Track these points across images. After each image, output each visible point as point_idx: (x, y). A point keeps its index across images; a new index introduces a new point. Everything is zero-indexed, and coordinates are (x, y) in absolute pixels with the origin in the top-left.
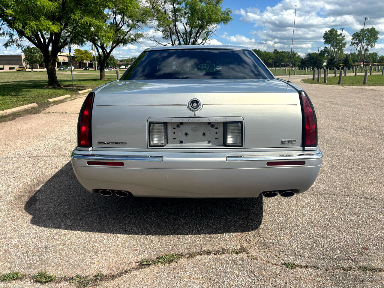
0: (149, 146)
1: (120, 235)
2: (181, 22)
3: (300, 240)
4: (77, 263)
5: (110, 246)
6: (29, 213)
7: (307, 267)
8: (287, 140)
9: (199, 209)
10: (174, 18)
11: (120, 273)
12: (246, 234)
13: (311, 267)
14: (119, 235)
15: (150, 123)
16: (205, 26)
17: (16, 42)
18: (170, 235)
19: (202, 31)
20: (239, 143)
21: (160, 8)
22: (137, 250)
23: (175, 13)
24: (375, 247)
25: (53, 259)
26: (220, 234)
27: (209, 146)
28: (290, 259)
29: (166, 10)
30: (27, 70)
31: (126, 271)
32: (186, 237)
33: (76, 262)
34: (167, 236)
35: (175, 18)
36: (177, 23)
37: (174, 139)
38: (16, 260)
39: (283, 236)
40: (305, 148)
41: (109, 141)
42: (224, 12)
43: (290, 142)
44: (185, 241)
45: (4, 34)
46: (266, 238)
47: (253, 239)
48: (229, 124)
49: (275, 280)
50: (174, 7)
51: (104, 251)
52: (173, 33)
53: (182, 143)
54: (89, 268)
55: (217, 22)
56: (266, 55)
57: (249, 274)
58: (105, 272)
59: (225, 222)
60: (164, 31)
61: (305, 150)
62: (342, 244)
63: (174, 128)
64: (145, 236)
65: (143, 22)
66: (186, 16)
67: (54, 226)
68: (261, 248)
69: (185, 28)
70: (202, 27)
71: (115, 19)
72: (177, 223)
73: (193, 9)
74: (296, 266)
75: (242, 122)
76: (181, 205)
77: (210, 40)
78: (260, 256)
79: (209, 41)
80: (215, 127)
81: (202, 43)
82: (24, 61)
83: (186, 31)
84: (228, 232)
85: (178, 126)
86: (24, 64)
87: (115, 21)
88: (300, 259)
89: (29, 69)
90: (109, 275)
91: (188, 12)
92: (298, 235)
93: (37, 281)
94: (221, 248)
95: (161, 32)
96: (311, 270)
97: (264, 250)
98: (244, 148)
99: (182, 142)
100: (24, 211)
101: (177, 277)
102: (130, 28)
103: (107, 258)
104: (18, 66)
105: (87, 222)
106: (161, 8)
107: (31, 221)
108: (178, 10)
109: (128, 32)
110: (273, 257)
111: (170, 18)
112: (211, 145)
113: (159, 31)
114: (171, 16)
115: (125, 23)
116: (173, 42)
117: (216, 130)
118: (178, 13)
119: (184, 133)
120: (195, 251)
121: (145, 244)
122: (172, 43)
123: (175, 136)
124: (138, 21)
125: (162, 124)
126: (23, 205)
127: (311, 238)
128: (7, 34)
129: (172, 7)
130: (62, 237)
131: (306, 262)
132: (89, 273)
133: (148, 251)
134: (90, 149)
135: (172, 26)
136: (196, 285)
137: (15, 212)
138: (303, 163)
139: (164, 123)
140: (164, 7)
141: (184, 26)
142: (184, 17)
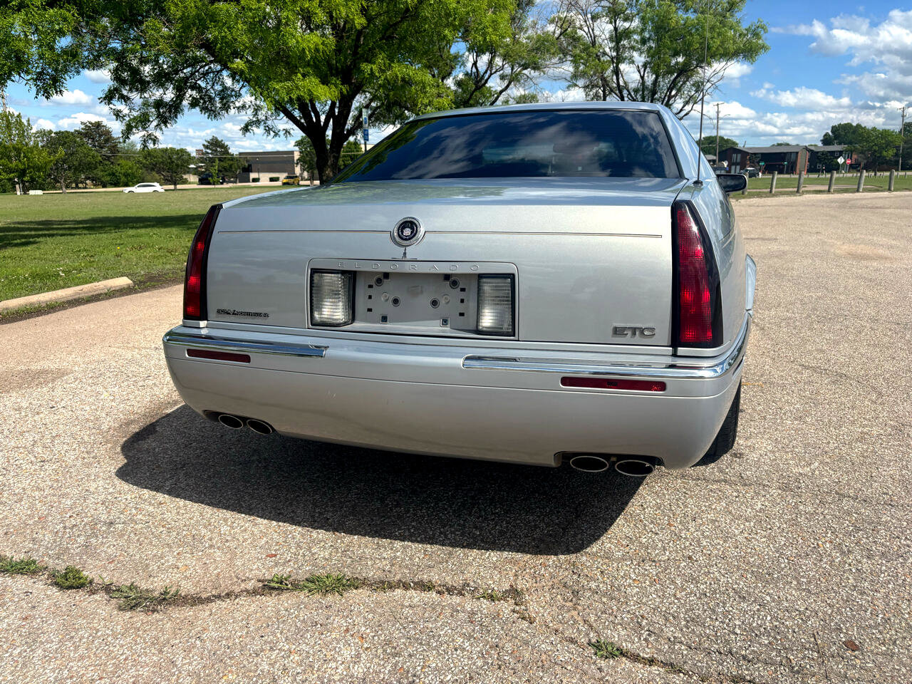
0: (312, 325)
1: (262, 520)
2: (633, 62)
3: (675, 595)
4: (147, 562)
5: (229, 538)
6: (124, 455)
7: (651, 662)
8: (628, 325)
9: (465, 490)
10: (614, 54)
11: (213, 596)
12: (541, 559)
13: (665, 664)
14: (259, 520)
15: (314, 271)
16: (692, 68)
17: (265, 123)
18: (364, 535)
19: (684, 83)
20: (506, 327)
21: (580, 33)
22: (275, 556)
23: (618, 43)
24: (884, 648)
25: (109, 547)
26: (478, 549)
27: (443, 331)
28: (617, 636)
29: (594, 38)
30: (301, 183)
31: (228, 595)
32: (395, 545)
33: (146, 560)
34: (356, 537)
35: (618, 53)
36: (622, 67)
37: (370, 310)
38: (46, 538)
39: (634, 578)
40: (679, 348)
41: (238, 310)
42: (746, 30)
43: (637, 333)
44: (389, 553)
45: (245, 107)
46: (587, 576)
47: (550, 573)
48: (484, 280)
49: (541, 674)
50: (616, 29)
51: (211, 546)
52: (612, 91)
53: (386, 321)
54: (162, 576)
55: (728, 55)
56: (877, 137)
57: (487, 651)
58: (187, 588)
59: (508, 527)
60: (590, 87)
61: (679, 354)
62: (788, 623)
63: (371, 286)
64: (311, 530)
65: (536, 67)
66: (645, 48)
67: (151, 485)
68: (559, 596)
69: (642, 77)
70: (684, 71)
71: (475, 64)
72: (396, 512)
73: (661, 28)
74: (623, 654)
75: (514, 275)
76: (430, 476)
77: (718, 105)
78: (545, 615)
79: (716, 107)
80: (461, 286)
81: (681, 110)
82: (297, 164)
83: (643, 83)
84: (501, 548)
85: (379, 281)
86: (298, 170)
87: (474, 70)
88: (645, 640)
89: (307, 180)
90: (192, 596)
91: (649, 39)
92: (677, 582)
93: (57, 584)
94: (461, 582)
95: (582, 90)
96: (657, 672)
97: (564, 603)
98: (519, 341)
99: (384, 319)
100: (119, 449)
101: (319, 626)
102: (506, 82)
103: (208, 562)
104: (285, 175)
105: (215, 486)
106: (583, 32)
107: (118, 471)
108: (627, 34)
109: (501, 92)
110: (575, 622)
111: (605, 54)
112: (449, 328)
113: (577, 88)
114: (607, 50)
115: (495, 72)
117: (462, 295)
118: (625, 42)
119: (391, 298)
120: (398, 577)
121: (299, 546)
123: (370, 304)
124: (525, 67)
125: (338, 273)
126: (124, 439)
127: (708, 595)
128: (250, 106)
129: (611, 27)
130: (151, 509)
131: (657, 649)
132: (156, 584)
133: (296, 562)
134: (203, 324)
135: (609, 73)
136: (349, 648)
137: (102, 451)
138: (661, 386)
139: (343, 272)
140: (591, 30)
141: (639, 71)
142: (639, 49)
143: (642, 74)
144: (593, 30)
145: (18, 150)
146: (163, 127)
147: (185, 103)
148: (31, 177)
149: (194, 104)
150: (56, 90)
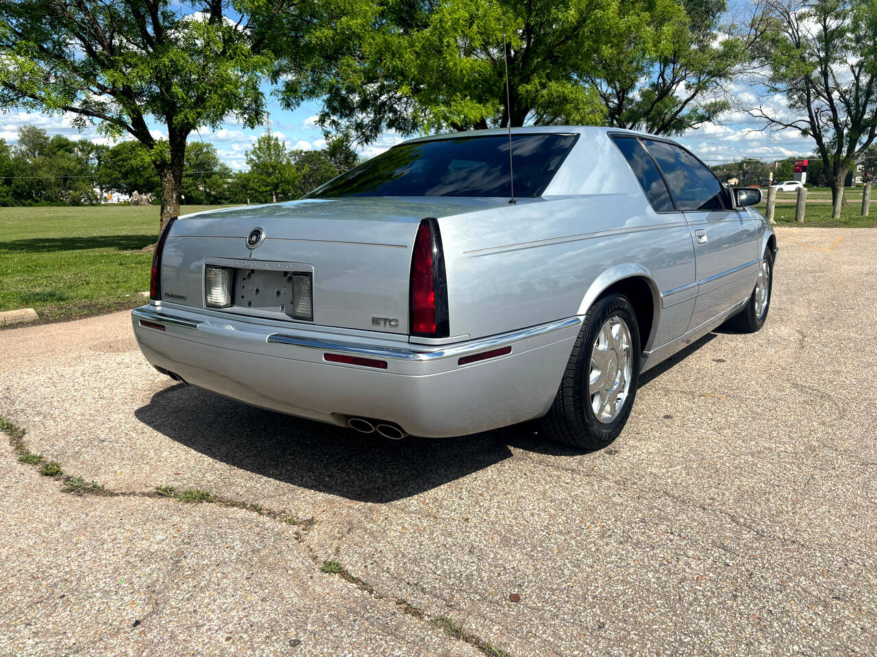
0: (206, 306)
2: (846, 62)
8: (382, 316)
10: (823, 54)
15: (208, 266)
20: (309, 314)
21: (783, 35)
23: (827, 43)
25: (89, 455)
27: (283, 316)
29: (799, 39)
35: (827, 54)
36: (831, 67)
37: (243, 297)
38: (60, 445)
40: (413, 337)
41: (174, 294)
43: (387, 323)
50: (825, 28)
53: (250, 306)
54: (102, 477)
60: (794, 90)
61: (412, 341)
63: (244, 280)
66: (860, 46)
69: (857, 78)
71: (662, 75)
75: (311, 273)
83: (858, 83)
87: (661, 81)
93: (42, 472)
95: (784, 94)
102: (692, 92)
106: (787, 34)
107: (138, 409)
108: (838, 33)
109: (688, 100)
112: (285, 314)
113: (778, 93)
116: (814, 115)
118: (836, 42)
119: (254, 289)
121: (200, 470)
122: (809, 120)
123: (243, 293)
129: (820, 27)
133: (188, 480)
134: (158, 303)
135: (815, 74)
140: (795, 31)
141: (854, 72)
142: (853, 48)
143: (856, 73)
144: (797, 31)
145: (274, 167)
146: (365, 144)
147: (384, 124)
148: (282, 190)
149: (390, 126)
150: (258, 121)
